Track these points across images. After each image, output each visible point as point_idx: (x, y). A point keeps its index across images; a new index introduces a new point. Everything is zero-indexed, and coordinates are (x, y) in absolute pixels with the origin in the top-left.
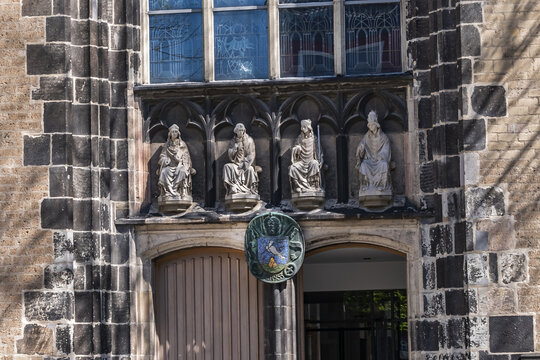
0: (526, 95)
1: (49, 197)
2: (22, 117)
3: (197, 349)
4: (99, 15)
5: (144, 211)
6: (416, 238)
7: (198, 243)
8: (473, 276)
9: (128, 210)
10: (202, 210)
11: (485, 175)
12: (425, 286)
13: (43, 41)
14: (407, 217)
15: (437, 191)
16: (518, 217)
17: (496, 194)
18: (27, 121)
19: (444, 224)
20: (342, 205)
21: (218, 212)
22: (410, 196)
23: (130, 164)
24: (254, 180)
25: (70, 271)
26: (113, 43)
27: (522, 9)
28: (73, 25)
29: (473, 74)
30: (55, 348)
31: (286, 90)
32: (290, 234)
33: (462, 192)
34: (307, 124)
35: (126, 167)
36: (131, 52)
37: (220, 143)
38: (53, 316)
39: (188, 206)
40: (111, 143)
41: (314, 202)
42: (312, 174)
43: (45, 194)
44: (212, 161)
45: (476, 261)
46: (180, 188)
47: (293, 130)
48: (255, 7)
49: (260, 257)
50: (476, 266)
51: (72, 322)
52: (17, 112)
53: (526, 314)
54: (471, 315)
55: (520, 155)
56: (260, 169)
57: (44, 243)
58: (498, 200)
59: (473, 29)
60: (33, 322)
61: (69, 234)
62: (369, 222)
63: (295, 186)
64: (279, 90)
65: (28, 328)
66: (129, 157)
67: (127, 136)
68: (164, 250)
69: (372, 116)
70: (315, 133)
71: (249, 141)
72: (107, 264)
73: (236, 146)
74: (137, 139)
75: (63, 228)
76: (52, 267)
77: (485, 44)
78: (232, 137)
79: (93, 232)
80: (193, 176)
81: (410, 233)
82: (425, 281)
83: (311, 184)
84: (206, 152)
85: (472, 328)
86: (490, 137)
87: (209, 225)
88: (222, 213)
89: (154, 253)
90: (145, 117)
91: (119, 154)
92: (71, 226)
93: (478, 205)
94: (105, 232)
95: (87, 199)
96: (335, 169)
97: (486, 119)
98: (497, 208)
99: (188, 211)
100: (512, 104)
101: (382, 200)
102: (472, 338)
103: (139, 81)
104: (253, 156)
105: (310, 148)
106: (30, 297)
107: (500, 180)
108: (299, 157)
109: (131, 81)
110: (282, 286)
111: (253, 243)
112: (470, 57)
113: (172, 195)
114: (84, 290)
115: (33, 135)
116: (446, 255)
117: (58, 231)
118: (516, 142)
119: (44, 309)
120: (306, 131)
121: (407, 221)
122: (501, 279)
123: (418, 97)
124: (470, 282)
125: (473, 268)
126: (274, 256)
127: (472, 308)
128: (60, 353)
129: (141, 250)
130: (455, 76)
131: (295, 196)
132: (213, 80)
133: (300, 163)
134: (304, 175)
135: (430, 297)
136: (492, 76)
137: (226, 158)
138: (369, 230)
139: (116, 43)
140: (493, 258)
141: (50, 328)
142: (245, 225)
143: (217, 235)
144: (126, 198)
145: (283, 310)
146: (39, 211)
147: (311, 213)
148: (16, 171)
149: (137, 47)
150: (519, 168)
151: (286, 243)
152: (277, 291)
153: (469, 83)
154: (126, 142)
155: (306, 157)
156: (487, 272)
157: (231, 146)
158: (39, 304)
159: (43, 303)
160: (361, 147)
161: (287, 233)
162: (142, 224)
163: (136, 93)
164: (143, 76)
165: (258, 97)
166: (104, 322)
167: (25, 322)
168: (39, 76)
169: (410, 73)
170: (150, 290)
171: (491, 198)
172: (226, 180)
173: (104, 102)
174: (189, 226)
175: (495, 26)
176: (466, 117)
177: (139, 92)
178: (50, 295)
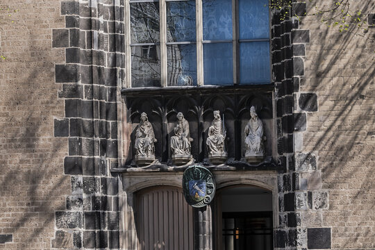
0: (328, 99)
1: (68, 156)
2: (54, 107)
3: (160, 246)
4: (99, 46)
5: (128, 163)
6: (276, 182)
7: (158, 183)
8: (299, 205)
9: (118, 164)
10: (160, 164)
11: (306, 146)
12: (280, 211)
13: (64, 63)
14: (270, 170)
15: (284, 154)
16: (323, 171)
17: (311, 157)
18: (56, 110)
19: (287, 174)
20: (237, 162)
21: (168, 165)
22: (274, 157)
23: (118, 136)
24: (187, 146)
25: (81, 200)
26: (108, 63)
27: (326, 48)
28: (82, 53)
29: (300, 86)
30: (73, 245)
31: (206, 93)
32: (206, 179)
33: (294, 155)
34: (217, 113)
35: (117, 138)
36: (119, 69)
37: (170, 124)
38: (72, 226)
39: (152, 161)
40: (107, 123)
41: (221, 160)
42: (219, 143)
43: (66, 154)
44: (166, 134)
45: (301, 196)
46: (146, 151)
47: (209, 117)
48: (189, 43)
49: (191, 192)
50: (301, 199)
51: (83, 230)
52: (50, 105)
53: (327, 227)
54: (298, 227)
55: (325, 135)
56: (192, 140)
57: (66, 183)
58: (313, 161)
59: (300, 59)
60: (60, 229)
61: (80, 178)
62: (251, 172)
63: (210, 150)
64: (202, 93)
65: (57, 232)
66: (118, 132)
67: (116, 119)
68: (140, 187)
69: (252, 109)
70: (222, 119)
71: (185, 123)
72: (104, 195)
73: (178, 126)
74: (123, 121)
75: (76, 174)
76: (70, 197)
77: (306, 69)
78: (176, 120)
79: (95, 176)
80: (155, 144)
81: (273, 179)
82: (280, 207)
83: (218, 149)
84: (162, 130)
85: (298, 235)
86: (309, 124)
87: (162, 173)
88: (170, 165)
89: (134, 189)
90: (128, 108)
91: (112, 130)
92: (81, 173)
93: (302, 163)
94: (103, 176)
95: (92, 157)
96: (234, 140)
97: (306, 112)
98: (312, 165)
99: (152, 164)
100: (321, 105)
101: (257, 159)
102: (298, 241)
103: (125, 86)
104: (187, 132)
105: (219, 128)
106: (59, 214)
107: (314, 149)
108: (212, 133)
109: (119, 86)
110: (203, 209)
111: (187, 184)
112: (298, 76)
113: (142, 155)
114: (91, 211)
115: (59, 119)
116: (288, 192)
117: (74, 176)
118: (323, 127)
119: (66, 222)
120: (216, 117)
121: (271, 172)
122: (314, 206)
123: (277, 98)
124: (297, 208)
125: (299, 200)
126: (198, 192)
127: (298, 224)
128: (75, 248)
129: (126, 187)
130: (291, 87)
131: (210, 156)
132: (166, 86)
133: (213, 137)
134: (214, 143)
135: (283, 216)
136: (309, 87)
137: (173, 133)
138: (251, 176)
139: (111, 63)
140: (310, 195)
141: (70, 233)
142: (182, 173)
143: (168, 178)
144: (116, 156)
145: (204, 224)
146: (63, 164)
147: (219, 166)
148: (50, 140)
149: (123, 66)
150: (324, 142)
151: (204, 184)
152: (200, 212)
153: (297, 91)
154: (117, 123)
155: (217, 133)
156: (307, 202)
157: (176, 126)
158: (64, 219)
159: (66, 218)
160: (247, 127)
161: (205, 178)
162: (125, 171)
163: (123, 93)
164: (127, 83)
165: (191, 97)
166: (102, 229)
167: (56, 229)
168: (62, 84)
169: (273, 84)
170: (132, 210)
171: (309, 159)
172: (172, 146)
173: (102, 99)
174: (152, 173)
175: (312, 58)
176: (296, 112)
177: (124, 93)
178: (69, 214)
